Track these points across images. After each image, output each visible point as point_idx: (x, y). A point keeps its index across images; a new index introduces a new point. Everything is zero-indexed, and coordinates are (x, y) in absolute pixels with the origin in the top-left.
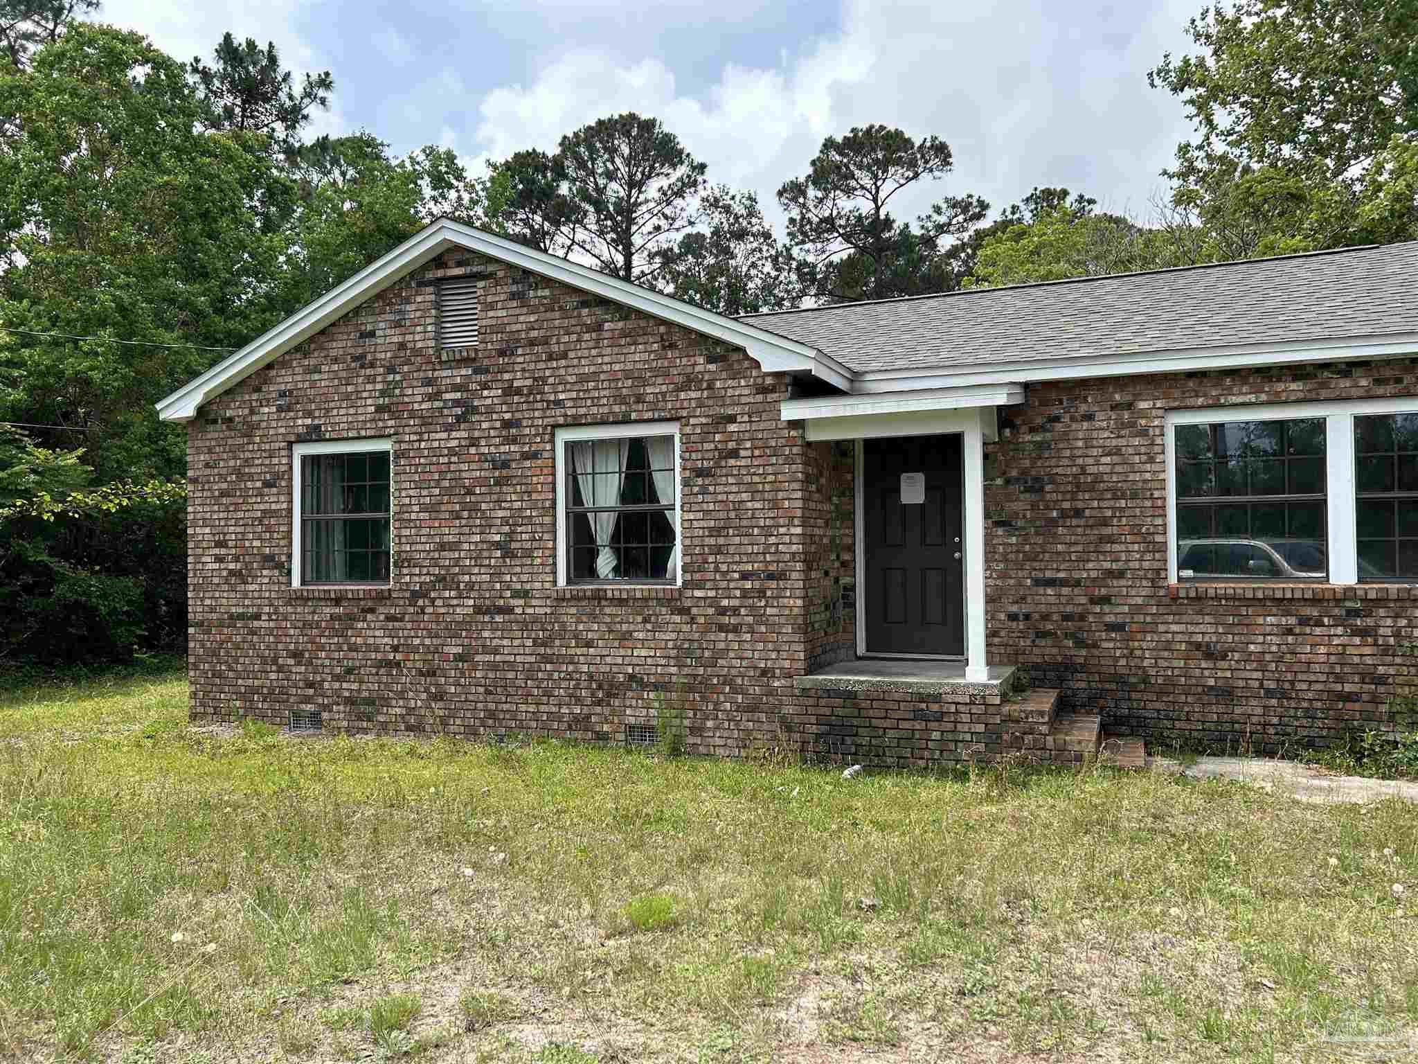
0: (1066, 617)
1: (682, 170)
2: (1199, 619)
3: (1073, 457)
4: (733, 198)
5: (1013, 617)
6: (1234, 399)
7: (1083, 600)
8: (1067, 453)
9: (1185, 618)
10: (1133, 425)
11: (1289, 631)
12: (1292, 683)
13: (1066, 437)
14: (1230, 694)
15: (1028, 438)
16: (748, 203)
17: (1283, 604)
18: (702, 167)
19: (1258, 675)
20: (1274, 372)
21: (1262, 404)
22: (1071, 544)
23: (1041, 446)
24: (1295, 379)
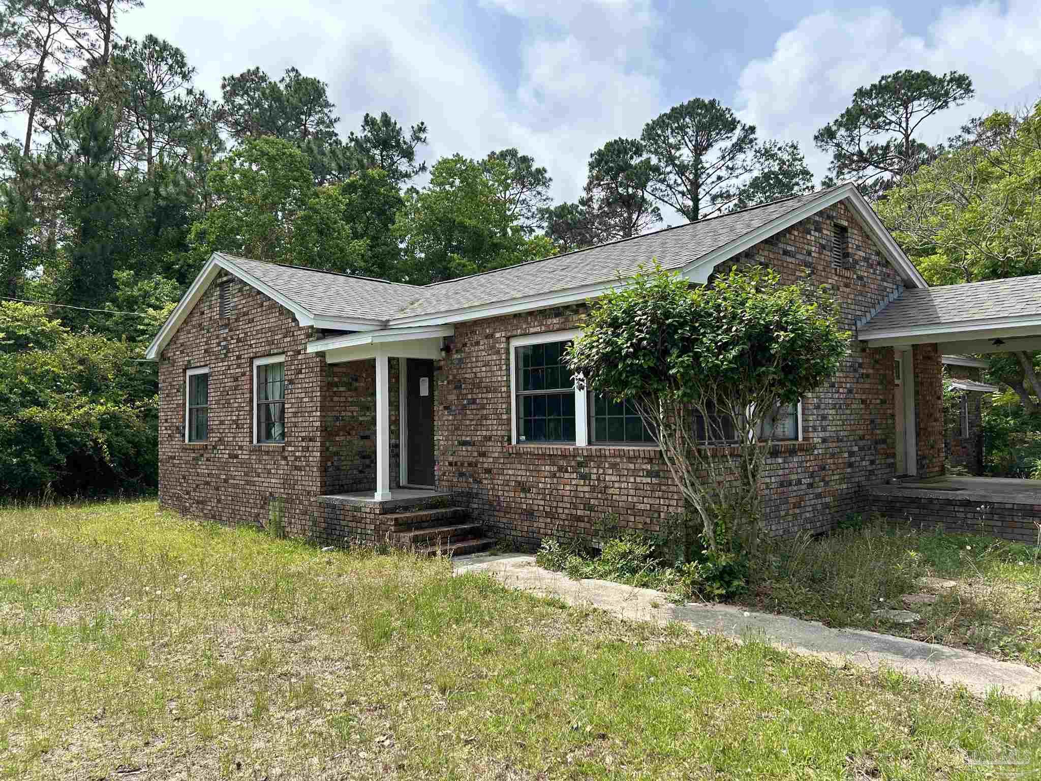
0: (470, 464)
1: (738, 133)
2: (519, 466)
3: (471, 368)
4: (780, 149)
5: (450, 464)
6: (532, 330)
7: (476, 454)
8: (469, 365)
9: (514, 466)
10: (493, 347)
11: (554, 476)
12: (556, 507)
13: (469, 355)
14: (532, 514)
15: (455, 356)
16: (790, 150)
17: (552, 458)
18: (752, 129)
19: (542, 503)
20: (547, 312)
21: (545, 332)
22: (471, 420)
23: (460, 360)
24: (557, 316)
